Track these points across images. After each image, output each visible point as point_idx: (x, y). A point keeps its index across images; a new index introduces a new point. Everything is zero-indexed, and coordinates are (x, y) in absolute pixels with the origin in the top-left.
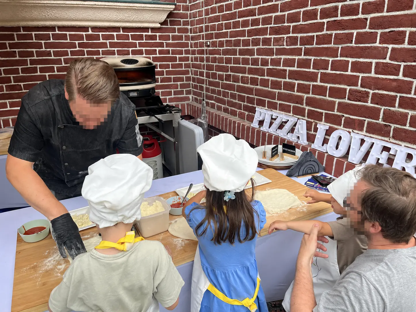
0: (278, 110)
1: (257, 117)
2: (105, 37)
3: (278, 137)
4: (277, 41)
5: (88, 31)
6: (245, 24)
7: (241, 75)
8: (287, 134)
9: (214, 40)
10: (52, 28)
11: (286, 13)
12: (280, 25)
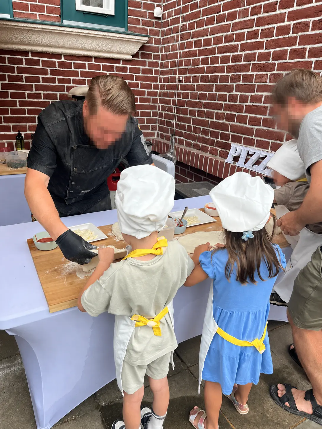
0: (255, 146)
1: (232, 153)
2: (77, 66)
3: (255, 172)
4: (259, 77)
5: (61, 59)
6: (225, 60)
7: (216, 111)
8: (264, 170)
9: (188, 75)
10: (26, 53)
11: (272, 51)
12: (264, 62)
